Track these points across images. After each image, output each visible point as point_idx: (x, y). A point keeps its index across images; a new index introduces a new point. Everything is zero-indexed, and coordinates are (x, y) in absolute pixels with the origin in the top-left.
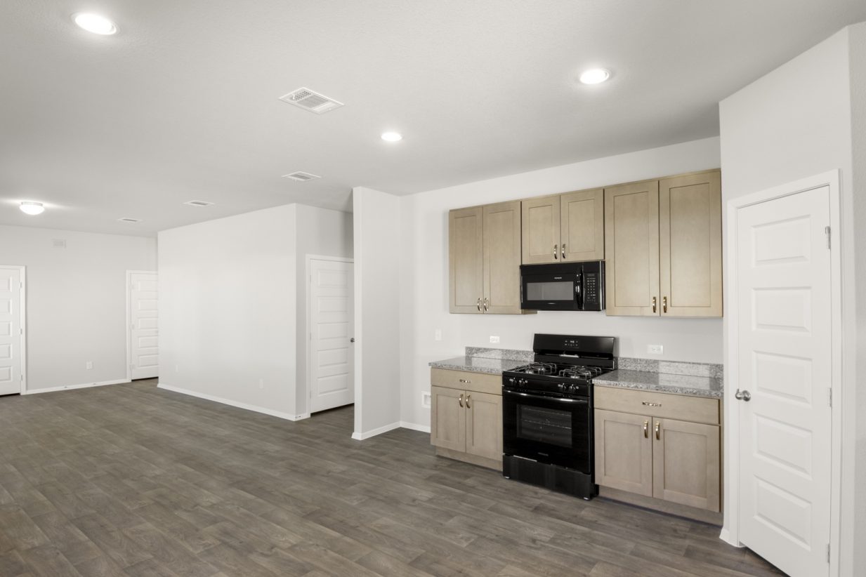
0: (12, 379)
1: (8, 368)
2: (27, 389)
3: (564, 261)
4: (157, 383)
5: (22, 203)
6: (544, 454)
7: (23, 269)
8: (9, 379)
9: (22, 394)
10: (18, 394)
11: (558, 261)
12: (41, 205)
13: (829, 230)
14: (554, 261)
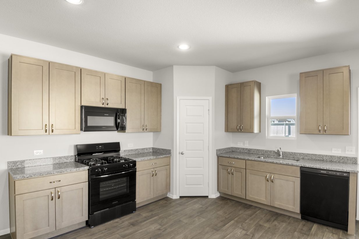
3: (107, 106)
6: (116, 202)
11: (103, 106)
13: (209, 110)
14: (101, 105)
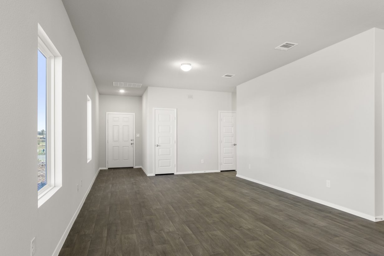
0: (171, 166)
1: (170, 160)
2: (177, 172)
4: (236, 174)
5: (182, 65)
7: (176, 109)
8: (170, 166)
9: (175, 174)
10: (173, 174)
12: (190, 65)
